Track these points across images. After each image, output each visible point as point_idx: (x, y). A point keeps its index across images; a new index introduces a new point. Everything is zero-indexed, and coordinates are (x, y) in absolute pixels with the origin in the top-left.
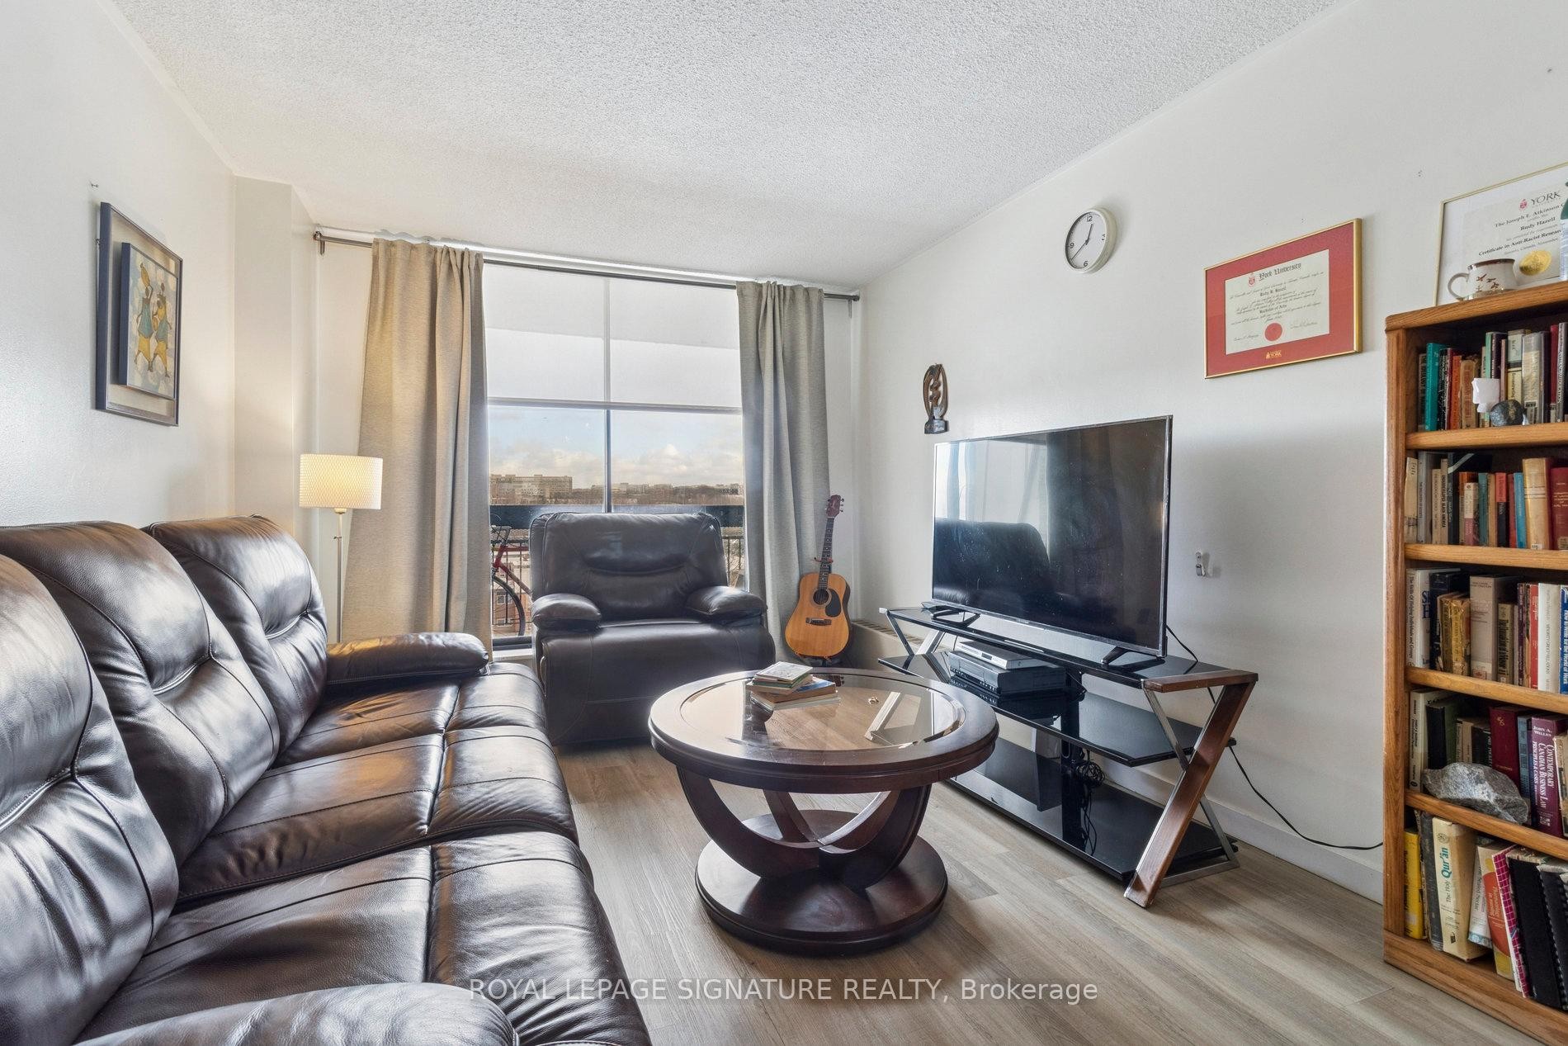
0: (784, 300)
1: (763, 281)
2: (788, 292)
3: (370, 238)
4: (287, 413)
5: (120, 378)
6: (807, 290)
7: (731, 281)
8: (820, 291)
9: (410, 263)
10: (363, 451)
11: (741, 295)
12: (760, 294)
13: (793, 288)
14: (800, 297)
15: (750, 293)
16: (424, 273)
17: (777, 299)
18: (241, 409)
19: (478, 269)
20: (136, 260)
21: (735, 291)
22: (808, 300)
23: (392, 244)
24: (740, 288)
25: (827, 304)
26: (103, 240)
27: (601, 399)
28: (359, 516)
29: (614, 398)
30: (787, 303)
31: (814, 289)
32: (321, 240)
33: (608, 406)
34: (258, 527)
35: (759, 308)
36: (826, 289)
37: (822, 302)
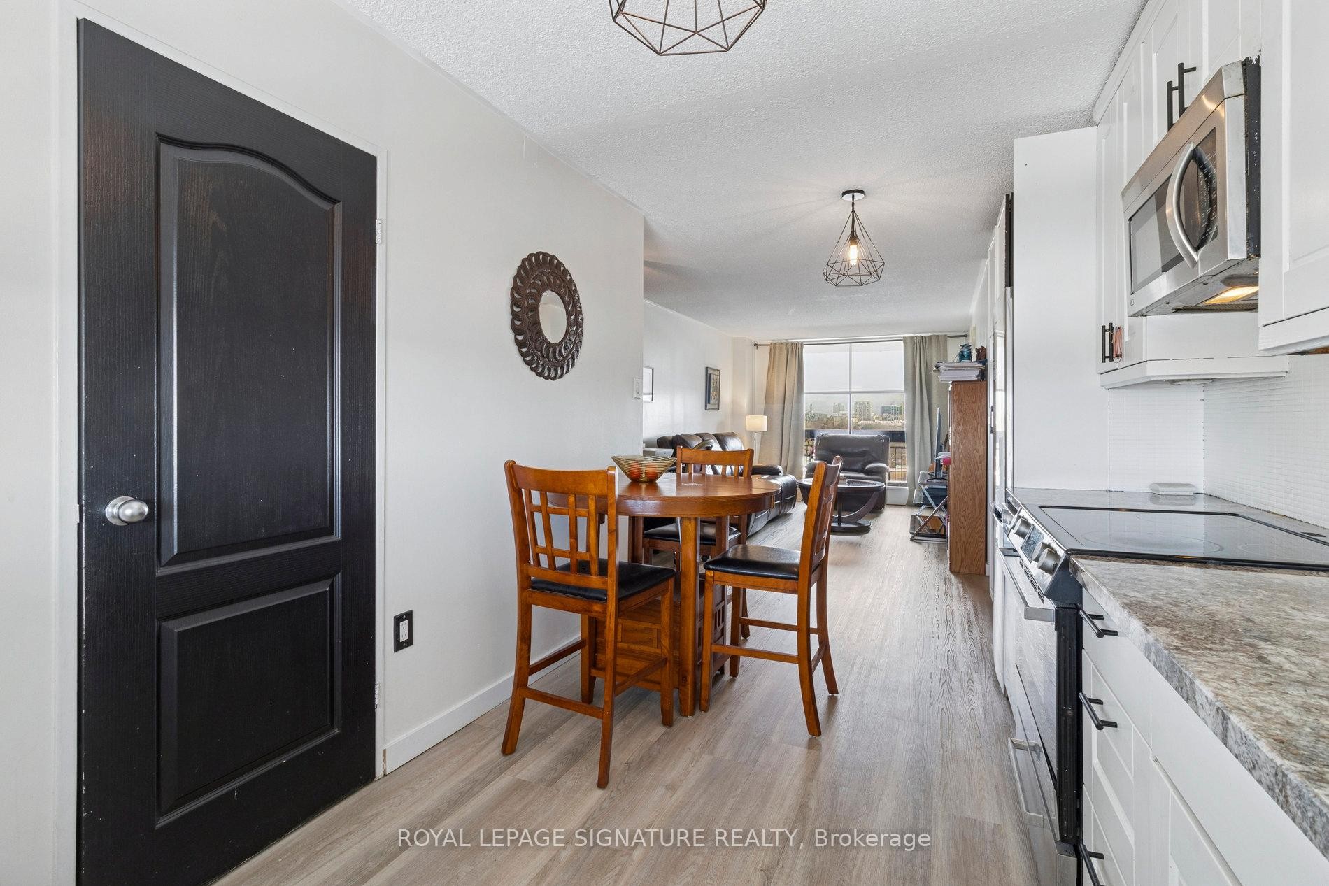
0: (925, 342)
1: (916, 335)
2: (927, 339)
3: (769, 342)
4: (745, 403)
5: (709, 403)
6: (938, 336)
7: (901, 337)
8: (946, 335)
9: (781, 349)
10: (764, 415)
11: (905, 343)
12: (914, 341)
13: (930, 337)
14: (934, 340)
15: (908, 341)
16: (785, 352)
17: (921, 343)
18: (735, 403)
19: (802, 348)
20: (712, 376)
21: (902, 342)
22: (938, 341)
23: (775, 344)
24: (905, 340)
25: (949, 340)
26: (707, 375)
27: (848, 390)
28: (763, 432)
29: (853, 390)
30: (927, 343)
31: (941, 336)
32: (756, 345)
33: (851, 393)
34: (733, 435)
35: (914, 348)
36: (949, 334)
37: (946, 341)
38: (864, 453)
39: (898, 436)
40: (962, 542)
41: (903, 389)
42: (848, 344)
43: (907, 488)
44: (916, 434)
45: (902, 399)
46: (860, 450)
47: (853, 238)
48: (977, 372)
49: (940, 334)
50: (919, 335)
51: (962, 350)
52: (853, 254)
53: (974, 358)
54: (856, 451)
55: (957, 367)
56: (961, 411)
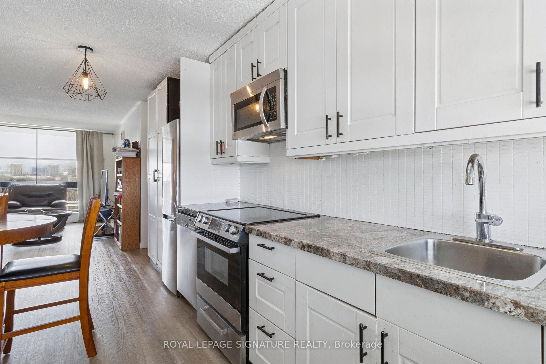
0: (90, 135)
1: (84, 130)
2: (91, 133)
6: (97, 132)
7: (74, 130)
8: (102, 132)
11: (77, 133)
12: (83, 133)
13: (93, 132)
14: (95, 134)
15: (79, 133)
17: (87, 134)
21: (75, 132)
22: (97, 135)
24: (77, 132)
25: (104, 135)
27: (35, 157)
29: (38, 157)
30: (91, 135)
31: (99, 132)
33: (37, 159)
35: (82, 137)
36: (103, 132)
37: (102, 135)
38: (50, 195)
39: (73, 185)
40: (128, 235)
41: (76, 158)
42: (36, 129)
43: (79, 212)
44: (84, 183)
45: (76, 164)
46: (47, 193)
47: (85, 74)
48: (136, 153)
49: (98, 131)
50: (86, 130)
51: (125, 142)
52: (86, 83)
53: (131, 146)
54: (43, 194)
55: (126, 150)
56: (127, 172)
